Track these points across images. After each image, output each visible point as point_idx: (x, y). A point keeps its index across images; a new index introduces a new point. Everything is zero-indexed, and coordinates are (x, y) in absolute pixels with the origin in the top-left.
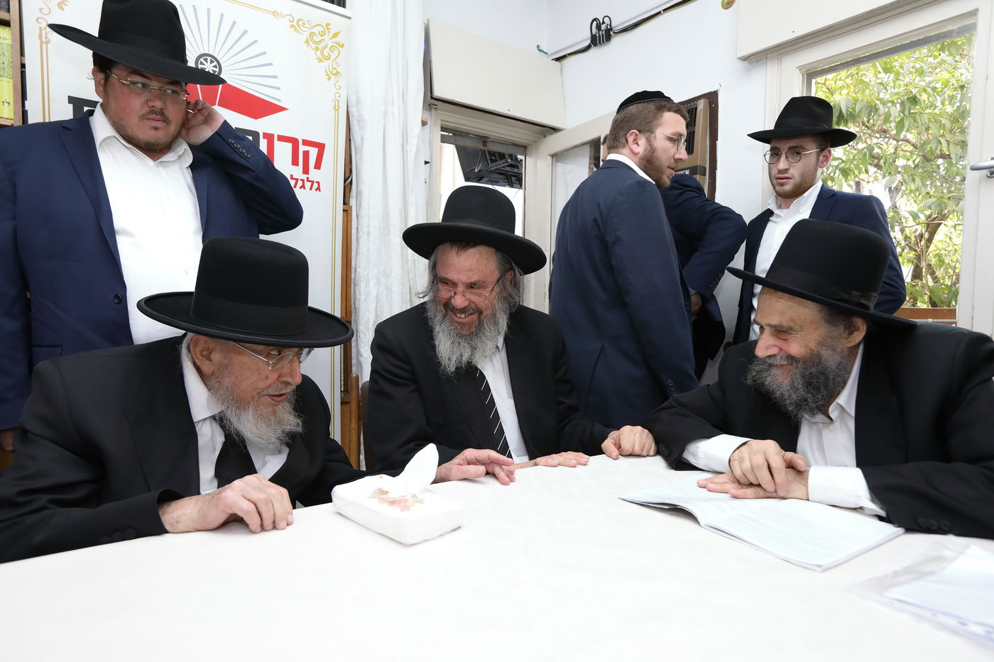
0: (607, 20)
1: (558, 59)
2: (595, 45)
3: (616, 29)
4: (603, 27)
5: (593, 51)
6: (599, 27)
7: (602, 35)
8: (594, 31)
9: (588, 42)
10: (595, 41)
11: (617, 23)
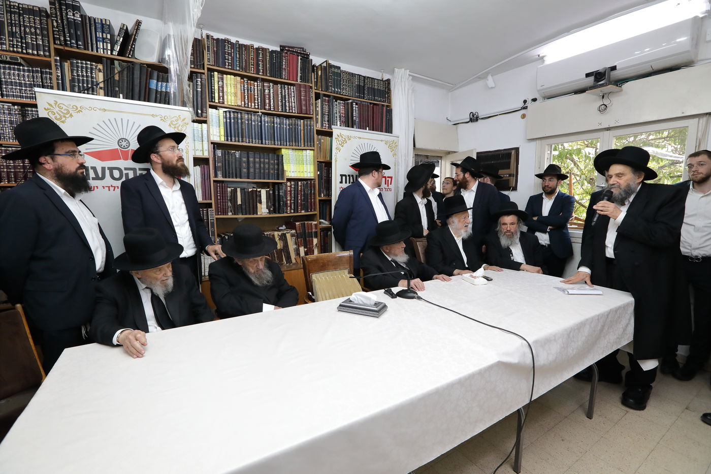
0: (477, 114)
1: (454, 125)
2: (472, 122)
3: (480, 117)
4: (475, 116)
5: (470, 123)
6: (473, 116)
7: (474, 118)
8: (471, 117)
9: (468, 120)
10: (471, 120)
11: (481, 115)
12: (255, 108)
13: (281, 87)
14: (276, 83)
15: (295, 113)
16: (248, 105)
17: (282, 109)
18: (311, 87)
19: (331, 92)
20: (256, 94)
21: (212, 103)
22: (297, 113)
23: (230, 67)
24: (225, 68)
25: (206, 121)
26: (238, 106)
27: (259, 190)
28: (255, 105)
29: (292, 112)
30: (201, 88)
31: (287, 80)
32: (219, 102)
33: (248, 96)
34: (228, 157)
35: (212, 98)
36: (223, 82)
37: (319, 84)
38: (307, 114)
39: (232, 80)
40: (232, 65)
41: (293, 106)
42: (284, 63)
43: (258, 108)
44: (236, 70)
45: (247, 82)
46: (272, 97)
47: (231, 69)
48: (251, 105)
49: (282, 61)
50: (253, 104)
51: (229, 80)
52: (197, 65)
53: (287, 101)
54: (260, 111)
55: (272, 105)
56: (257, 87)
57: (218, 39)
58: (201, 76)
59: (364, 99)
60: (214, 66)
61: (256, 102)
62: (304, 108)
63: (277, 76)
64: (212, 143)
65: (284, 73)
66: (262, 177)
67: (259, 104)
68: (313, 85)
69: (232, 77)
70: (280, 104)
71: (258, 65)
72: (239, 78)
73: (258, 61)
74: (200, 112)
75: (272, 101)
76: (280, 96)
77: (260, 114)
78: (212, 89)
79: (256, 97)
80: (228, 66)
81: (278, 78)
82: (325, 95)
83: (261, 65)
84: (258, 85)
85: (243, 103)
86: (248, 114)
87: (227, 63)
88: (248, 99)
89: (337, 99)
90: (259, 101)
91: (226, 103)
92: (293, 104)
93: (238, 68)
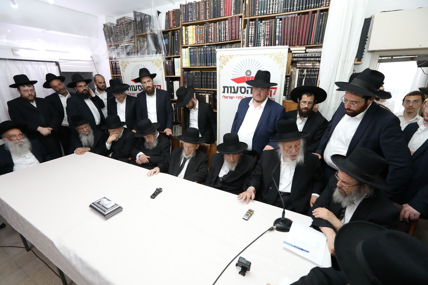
12: (203, 43)
13: (219, 24)
14: (215, 22)
15: (228, 41)
16: (199, 42)
17: (219, 40)
18: (241, 17)
19: (258, 15)
20: (204, 34)
21: (183, 46)
22: (229, 40)
23: (191, 20)
24: (189, 22)
25: (180, 56)
26: (194, 44)
27: (204, 94)
28: (203, 41)
29: (225, 41)
30: (178, 38)
31: (224, 16)
32: (186, 44)
33: (199, 36)
34: (190, 76)
35: (183, 42)
36: (188, 32)
37: (247, 12)
38: (235, 39)
39: (192, 28)
40: (192, 19)
41: (227, 36)
42: (222, 4)
43: (205, 43)
44: (195, 21)
45: (199, 27)
46: (213, 33)
47: (192, 21)
48: (201, 42)
49: (221, 3)
50: (202, 41)
51: (191, 28)
52: (177, 25)
53: (222, 33)
54: (205, 44)
55: (213, 39)
56: (204, 28)
57: (185, 4)
58: (177, 31)
59: (293, 11)
60: (184, 22)
61: (204, 39)
62: (234, 35)
63: (217, 17)
64: (183, 68)
65: (222, 12)
66: (206, 87)
67: (205, 40)
68: (242, 14)
69: (191, 26)
70: (218, 36)
71: (205, 13)
72: (194, 26)
73: (206, 9)
74: (177, 52)
75: (213, 35)
76: (218, 30)
77: (205, 46)
78: (182, 37)
79: (204, 35)
80: (190, 20)
81: (218, 17)
82: (251, 20)
83: (208, 13)
84: (204, 27)
85: (197, 41)
86: (200, 48)
87: (189, 19)
88: (199, 38)
89: (261, 20)
90: (205, 38)
91: (189, 44)
92: (227, 34)
93: (195, 19)
